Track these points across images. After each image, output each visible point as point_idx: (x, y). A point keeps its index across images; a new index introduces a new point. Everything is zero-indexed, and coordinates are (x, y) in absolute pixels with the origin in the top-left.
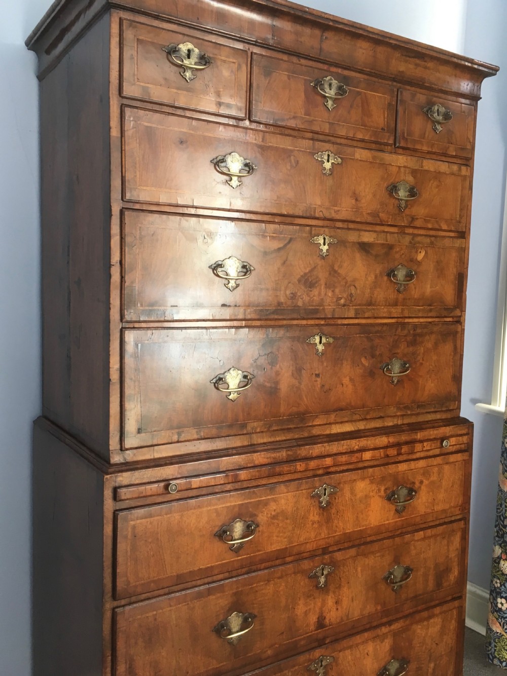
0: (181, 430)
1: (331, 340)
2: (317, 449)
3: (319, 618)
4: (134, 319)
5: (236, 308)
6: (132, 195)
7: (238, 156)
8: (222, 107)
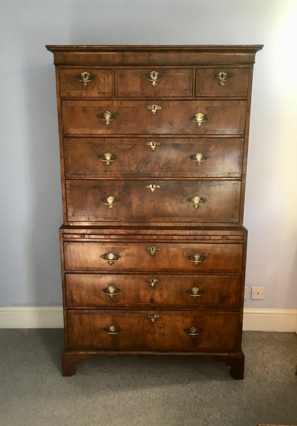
0: (89, 217)
1: (159, 187)
2: (150, 232)
3: (151, 298)
4: (69, 176)
5: (111, 173)
6: (66, 132)
7: (109, 112)
8: (101, 94)
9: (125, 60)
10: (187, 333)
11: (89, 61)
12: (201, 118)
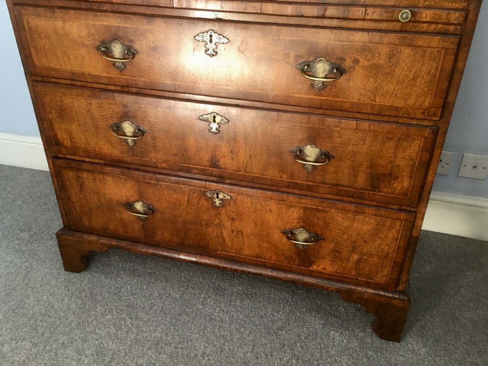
3: (212, 158)
10: (288, 238)
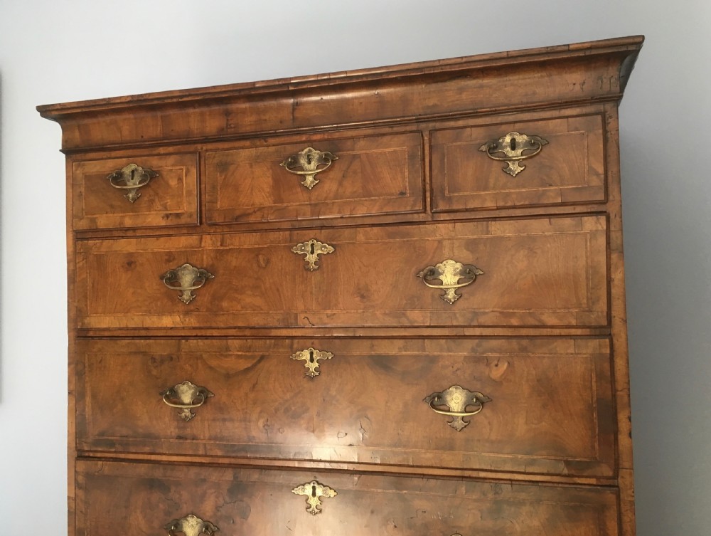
1: (331, 493)
4: (86, 448)
5: (194, 441)
6: (83, 324)
7: (190, 267)
8: (170, 218)
9: (232, 126)
11: (142, 137)
12: (455, 275)
